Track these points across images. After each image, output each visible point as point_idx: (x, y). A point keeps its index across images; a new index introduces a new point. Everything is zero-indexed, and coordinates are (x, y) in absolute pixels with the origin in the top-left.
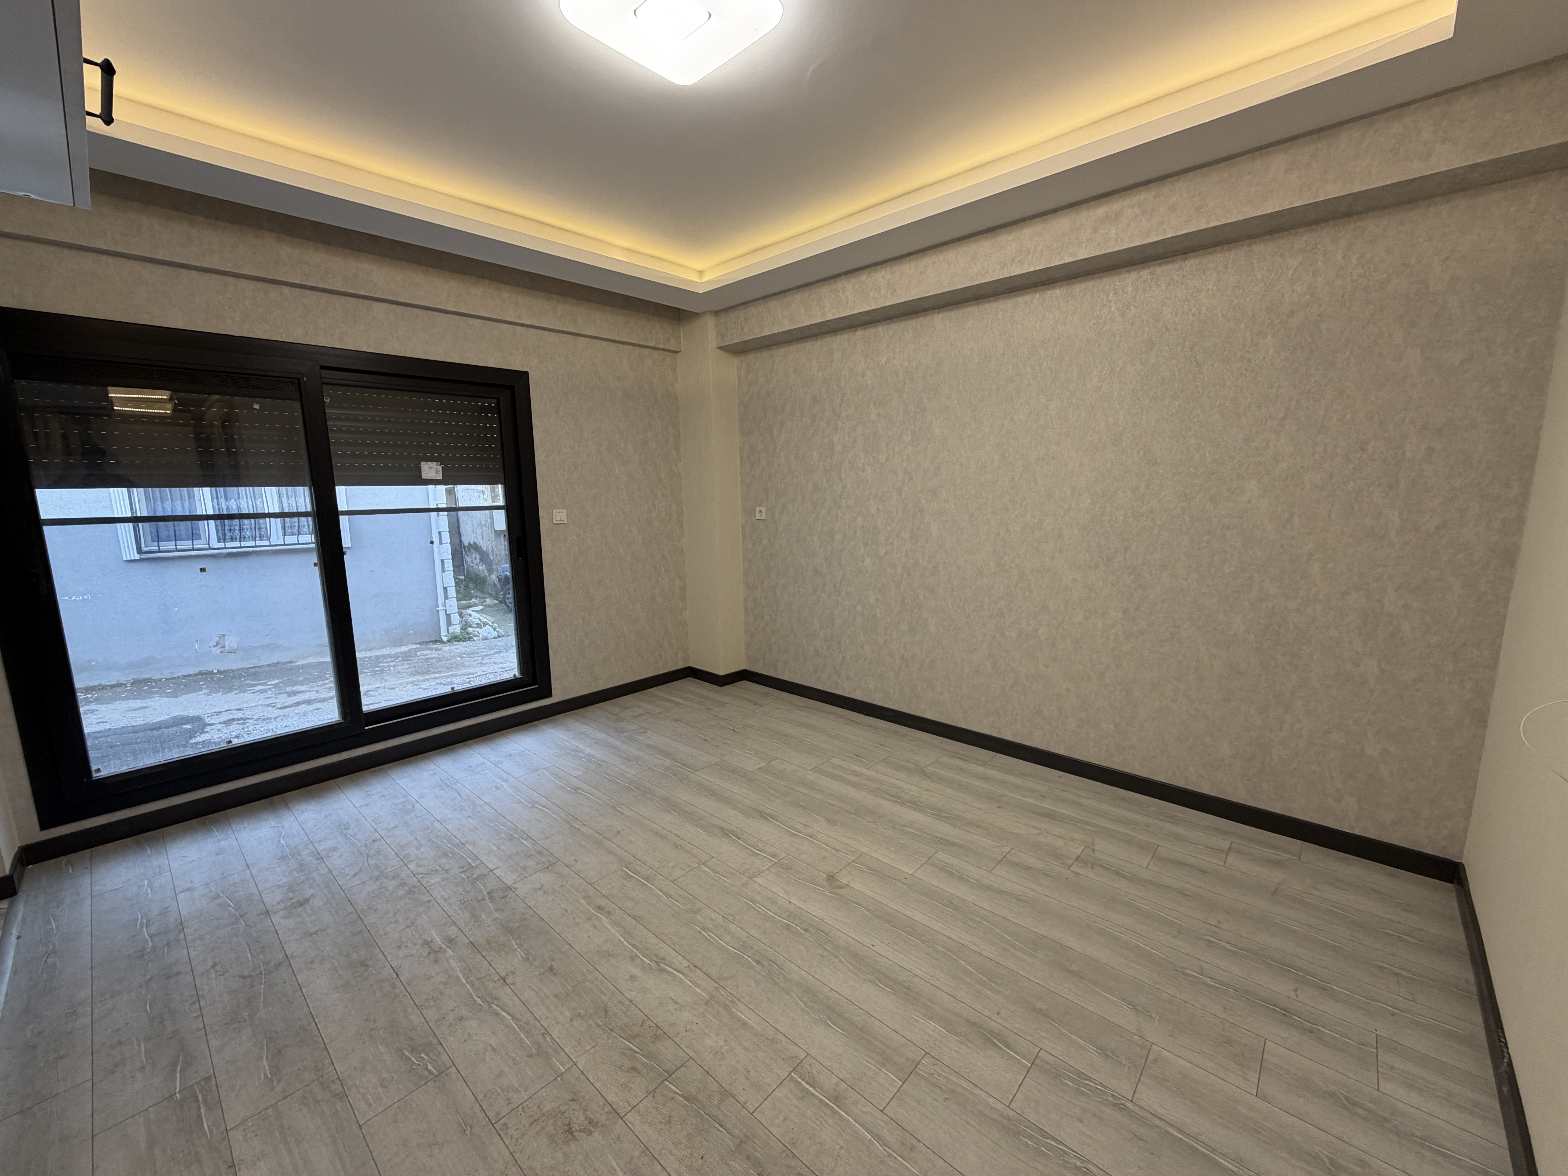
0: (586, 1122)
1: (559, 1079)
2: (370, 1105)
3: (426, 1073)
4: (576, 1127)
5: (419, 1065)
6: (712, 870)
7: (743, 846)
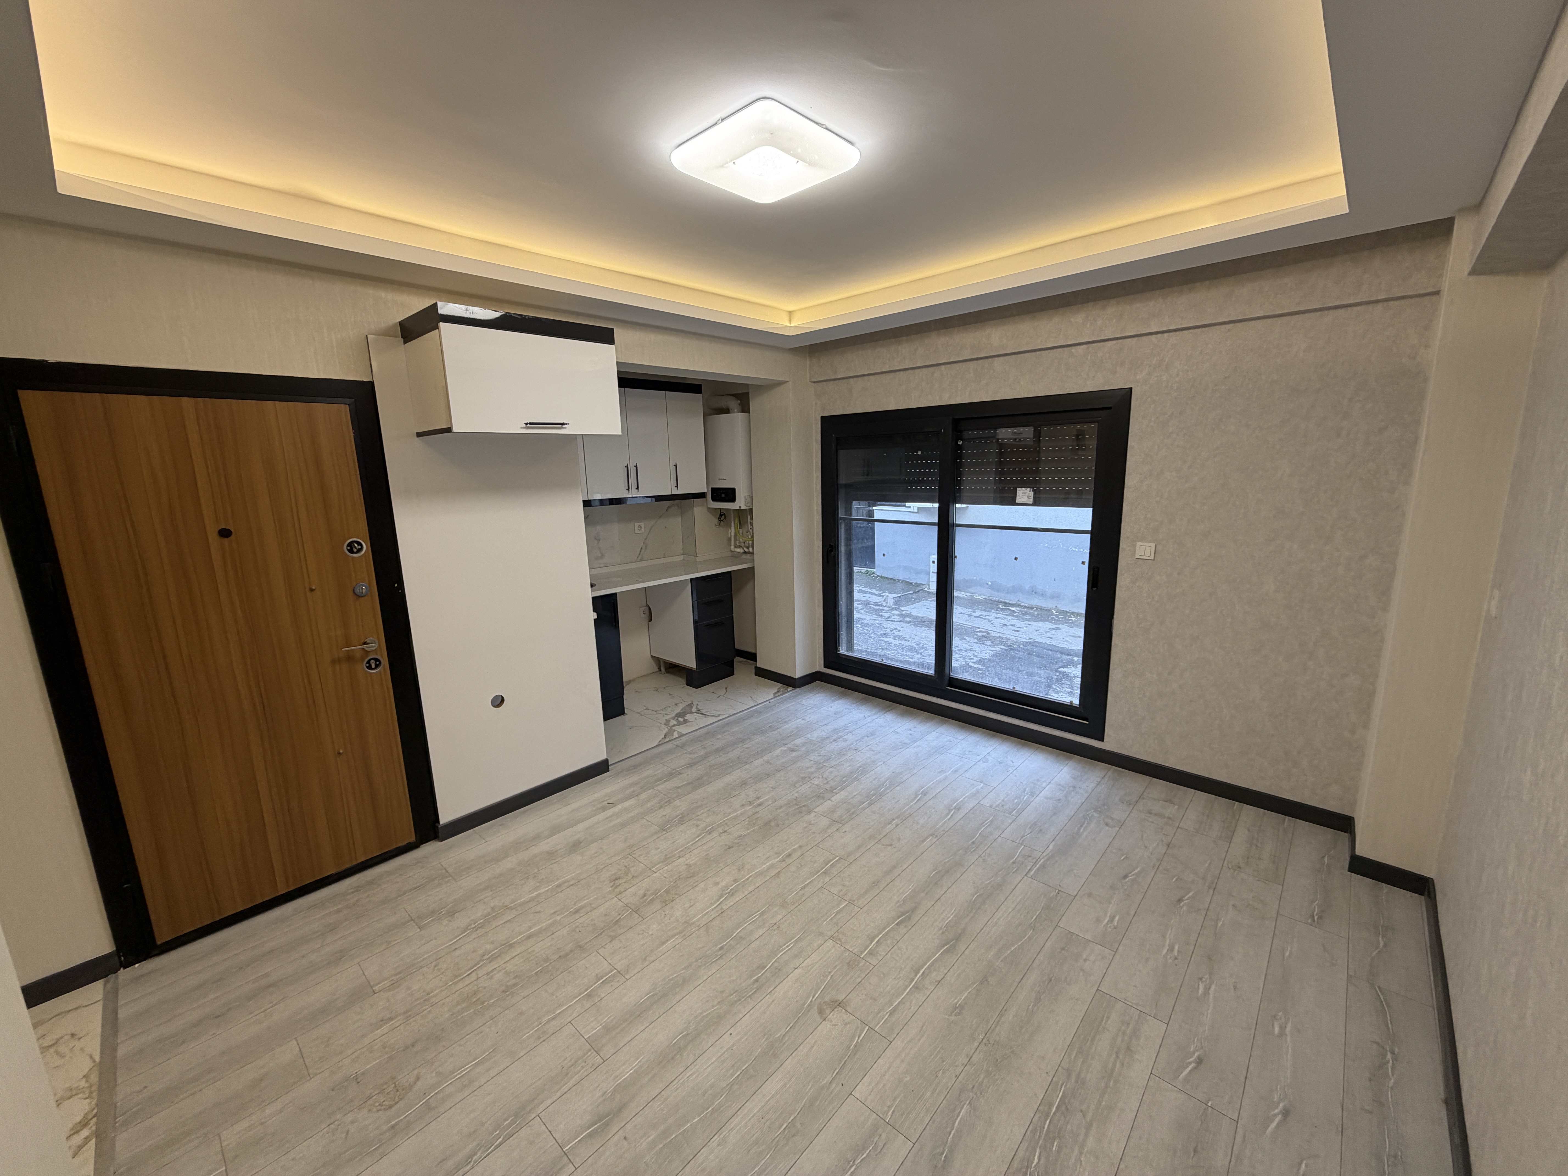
6: (841, 910)
7: (884, 929)
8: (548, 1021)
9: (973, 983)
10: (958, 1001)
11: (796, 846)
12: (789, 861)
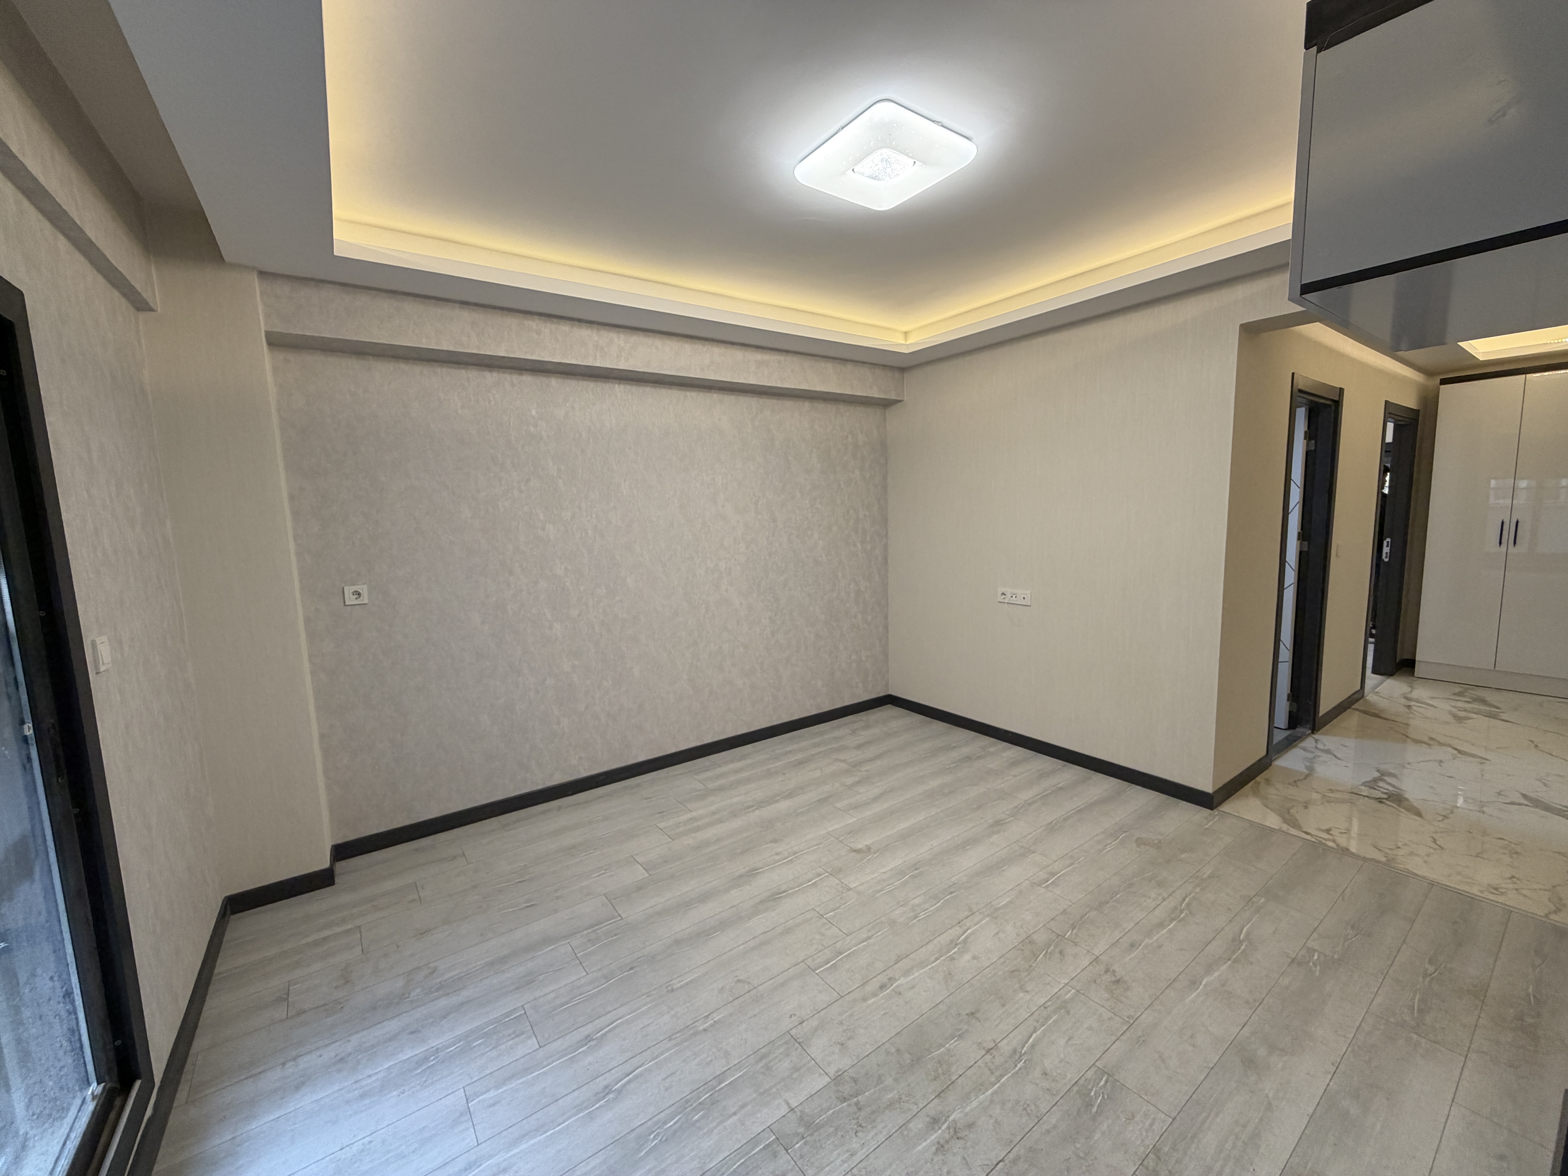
0: (1109, 974)
1: (1082, 992)
2: (1154, 1119)
3: (1108, 1084)
4: (1113, 979)
5: (1103, 1093)
12: (883, 978)
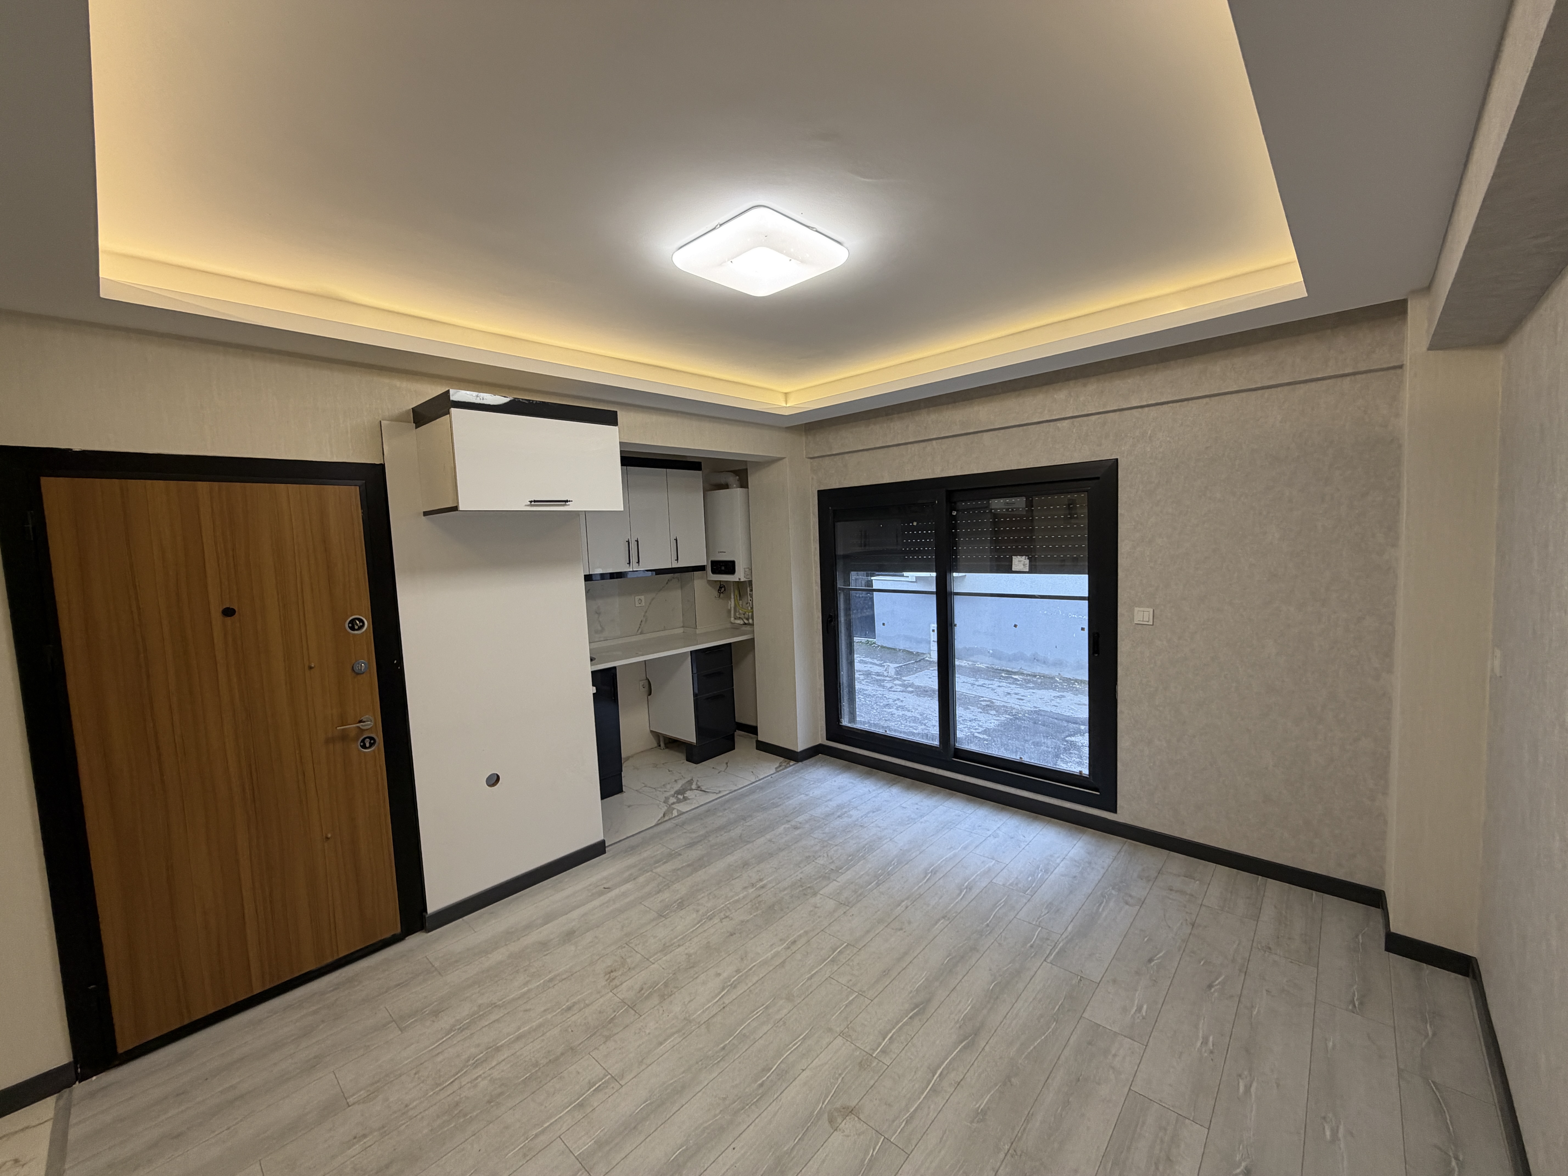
6: (851, 1003)
7: (897, 1023)
8: (536, 1136)
9: (996, 1085)
10: (980, 1106)
11: (802, 931)
12: (794, 948)
